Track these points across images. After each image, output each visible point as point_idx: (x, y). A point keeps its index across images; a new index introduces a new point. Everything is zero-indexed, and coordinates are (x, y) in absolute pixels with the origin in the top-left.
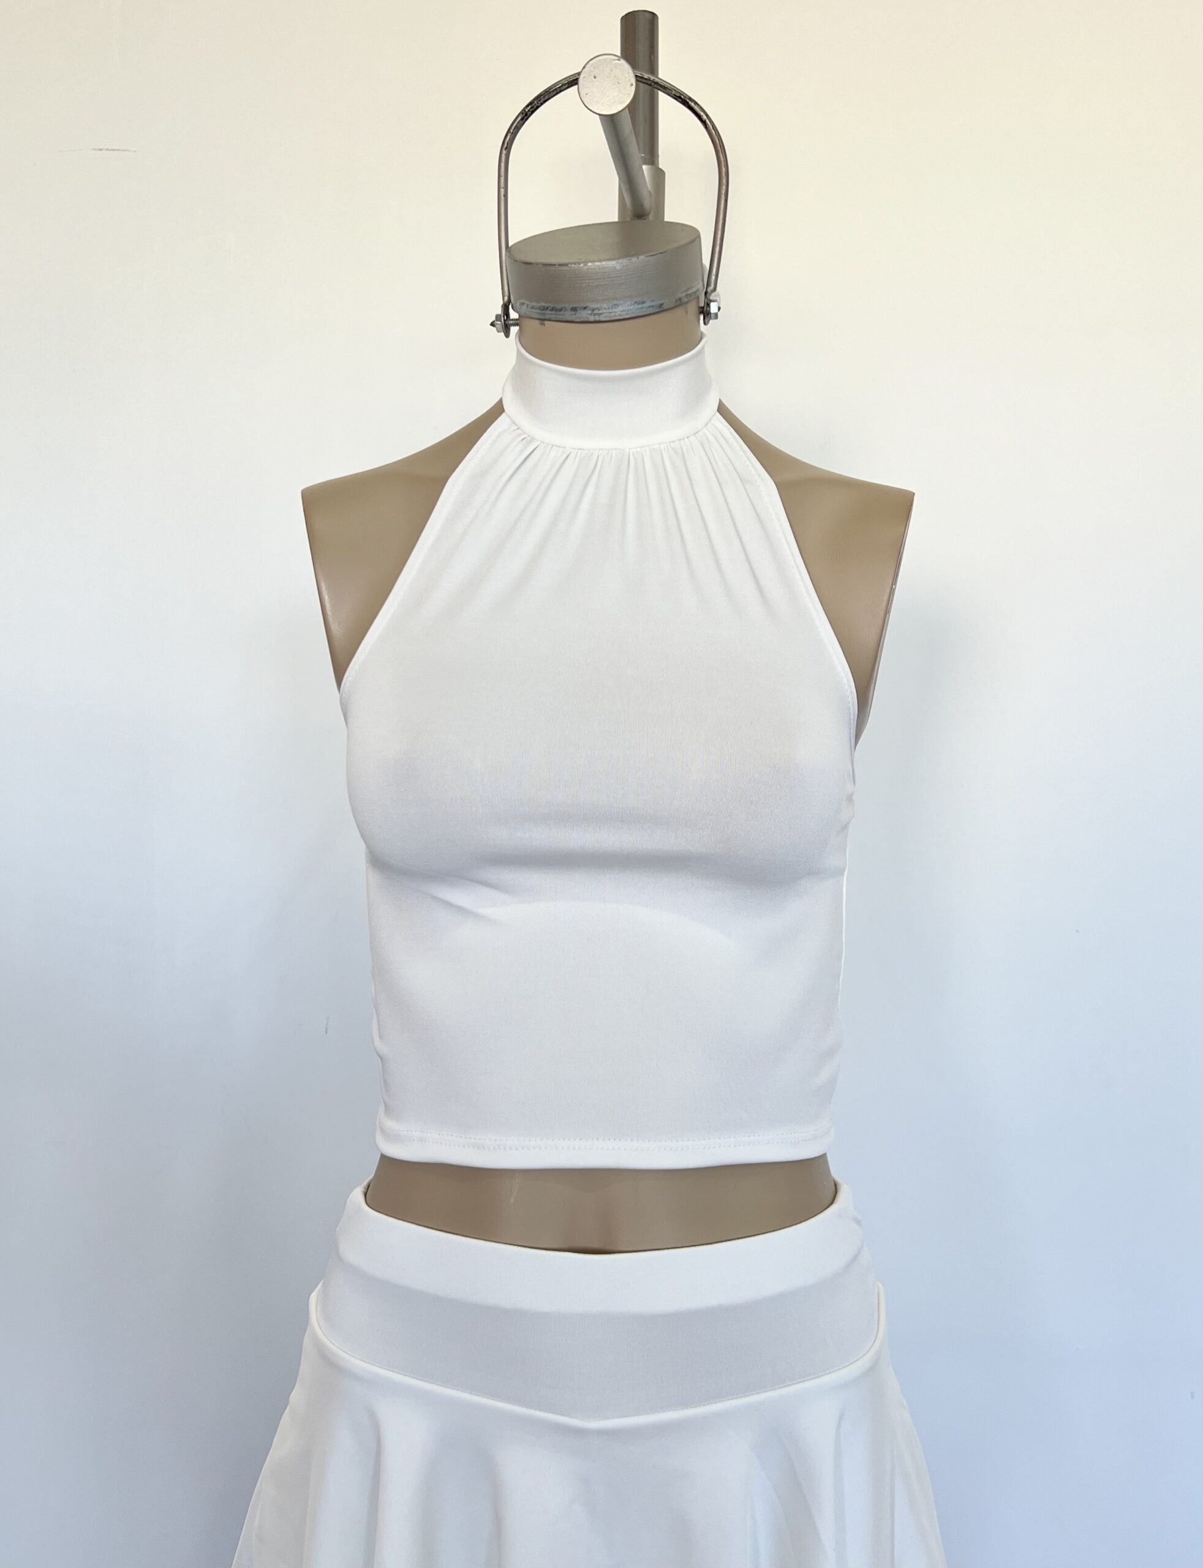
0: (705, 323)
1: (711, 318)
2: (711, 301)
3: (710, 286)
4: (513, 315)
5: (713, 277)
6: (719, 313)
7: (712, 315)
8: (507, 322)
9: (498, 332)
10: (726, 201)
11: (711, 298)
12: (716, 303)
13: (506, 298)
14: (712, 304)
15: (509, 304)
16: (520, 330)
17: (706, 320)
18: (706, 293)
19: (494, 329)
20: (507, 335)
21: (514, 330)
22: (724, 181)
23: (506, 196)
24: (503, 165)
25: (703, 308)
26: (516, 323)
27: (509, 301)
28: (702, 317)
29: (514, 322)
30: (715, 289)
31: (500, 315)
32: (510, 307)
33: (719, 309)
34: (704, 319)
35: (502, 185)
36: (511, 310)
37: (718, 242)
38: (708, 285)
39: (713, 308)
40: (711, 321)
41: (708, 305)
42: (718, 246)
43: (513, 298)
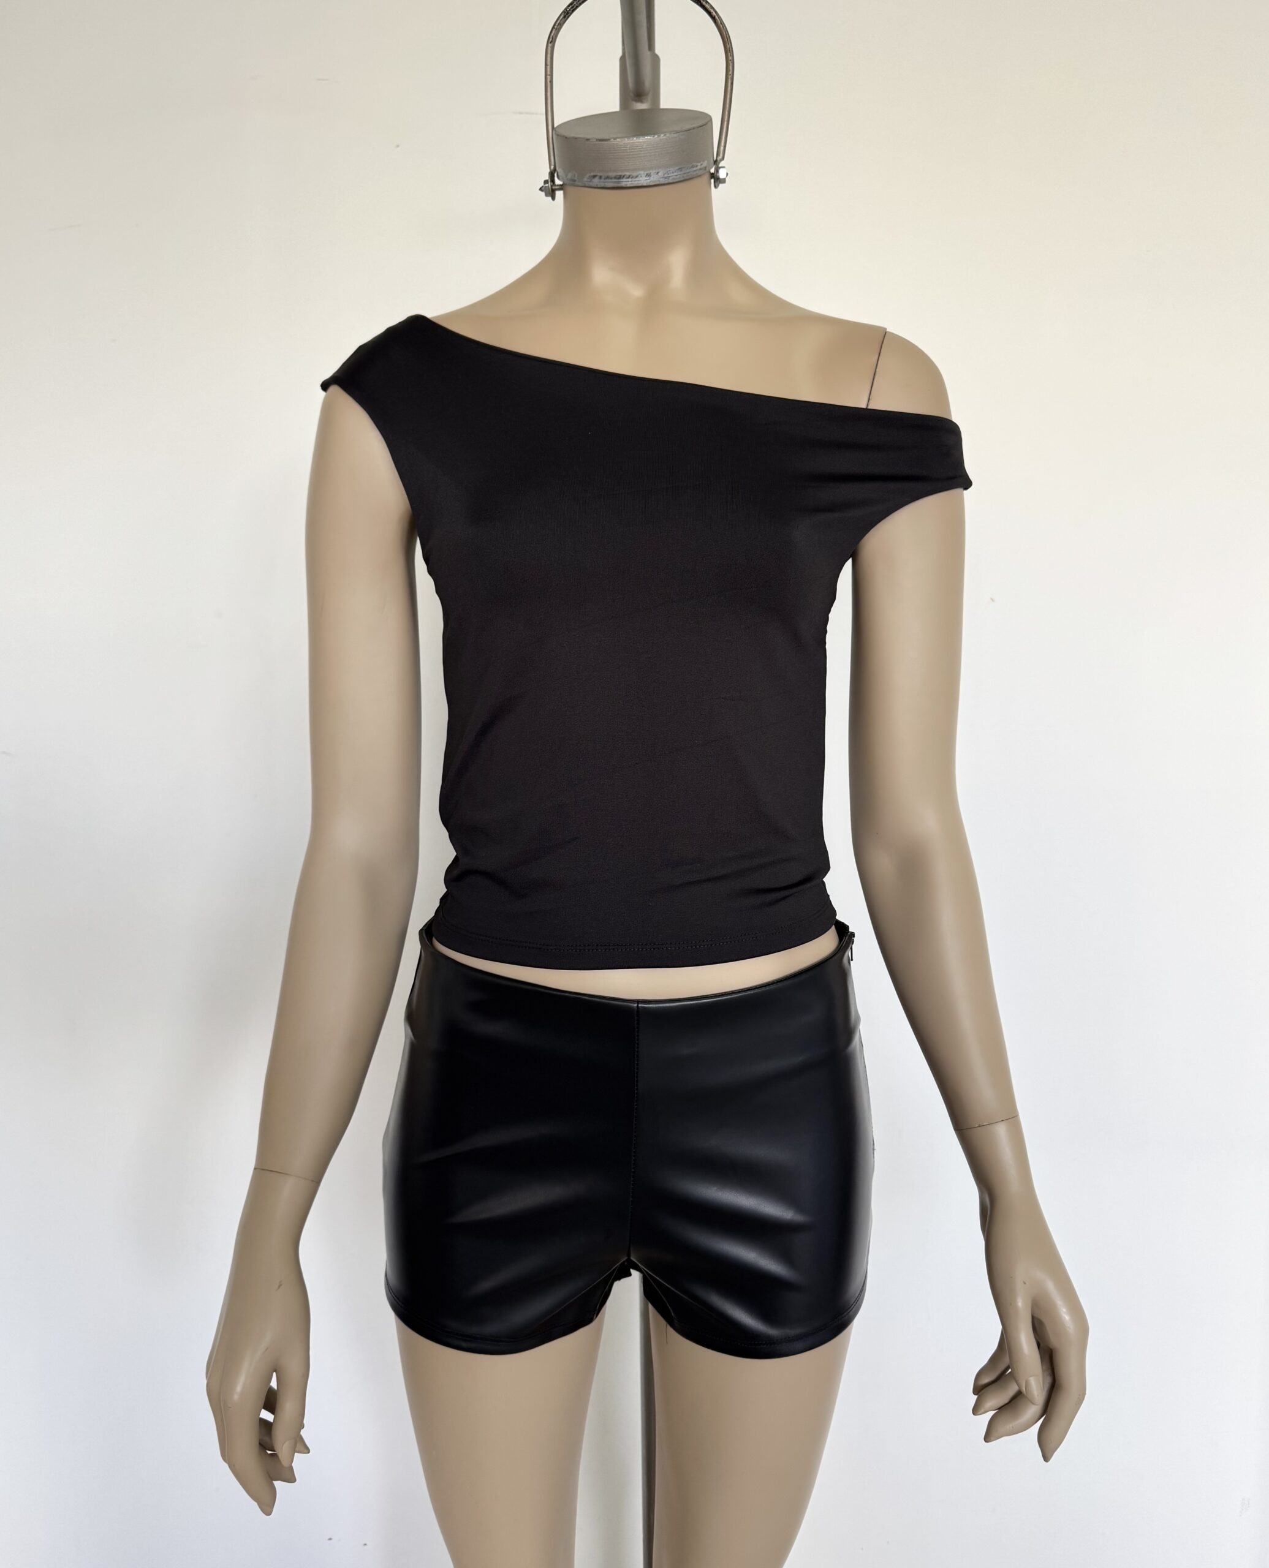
1: (719, 183)
2: (720, 168)
3: (720, 156)
6: (725, 178)
8: (554, 187)
10: (732, 84)
12: (723, 170)
13: (552, 167)
14: (720, 171)
15: (555, 173)
16: (564, 194)
17: (716, 184)
19: (543, 192)
20: (553, 198)
22: (731, 68)
23: (551, 82)
24: (549, 56)
27: (555, 170)
29: (559, 187)
30: (722, 159)
31: (547, 181)
32: (556, 175)
35: (549, 73)
37: (726, 119)
38: (718, 154)
39: (722, 174)
40: (721, 185)
41: (717, 172)
42: (725, 123)
43: (557, 169)
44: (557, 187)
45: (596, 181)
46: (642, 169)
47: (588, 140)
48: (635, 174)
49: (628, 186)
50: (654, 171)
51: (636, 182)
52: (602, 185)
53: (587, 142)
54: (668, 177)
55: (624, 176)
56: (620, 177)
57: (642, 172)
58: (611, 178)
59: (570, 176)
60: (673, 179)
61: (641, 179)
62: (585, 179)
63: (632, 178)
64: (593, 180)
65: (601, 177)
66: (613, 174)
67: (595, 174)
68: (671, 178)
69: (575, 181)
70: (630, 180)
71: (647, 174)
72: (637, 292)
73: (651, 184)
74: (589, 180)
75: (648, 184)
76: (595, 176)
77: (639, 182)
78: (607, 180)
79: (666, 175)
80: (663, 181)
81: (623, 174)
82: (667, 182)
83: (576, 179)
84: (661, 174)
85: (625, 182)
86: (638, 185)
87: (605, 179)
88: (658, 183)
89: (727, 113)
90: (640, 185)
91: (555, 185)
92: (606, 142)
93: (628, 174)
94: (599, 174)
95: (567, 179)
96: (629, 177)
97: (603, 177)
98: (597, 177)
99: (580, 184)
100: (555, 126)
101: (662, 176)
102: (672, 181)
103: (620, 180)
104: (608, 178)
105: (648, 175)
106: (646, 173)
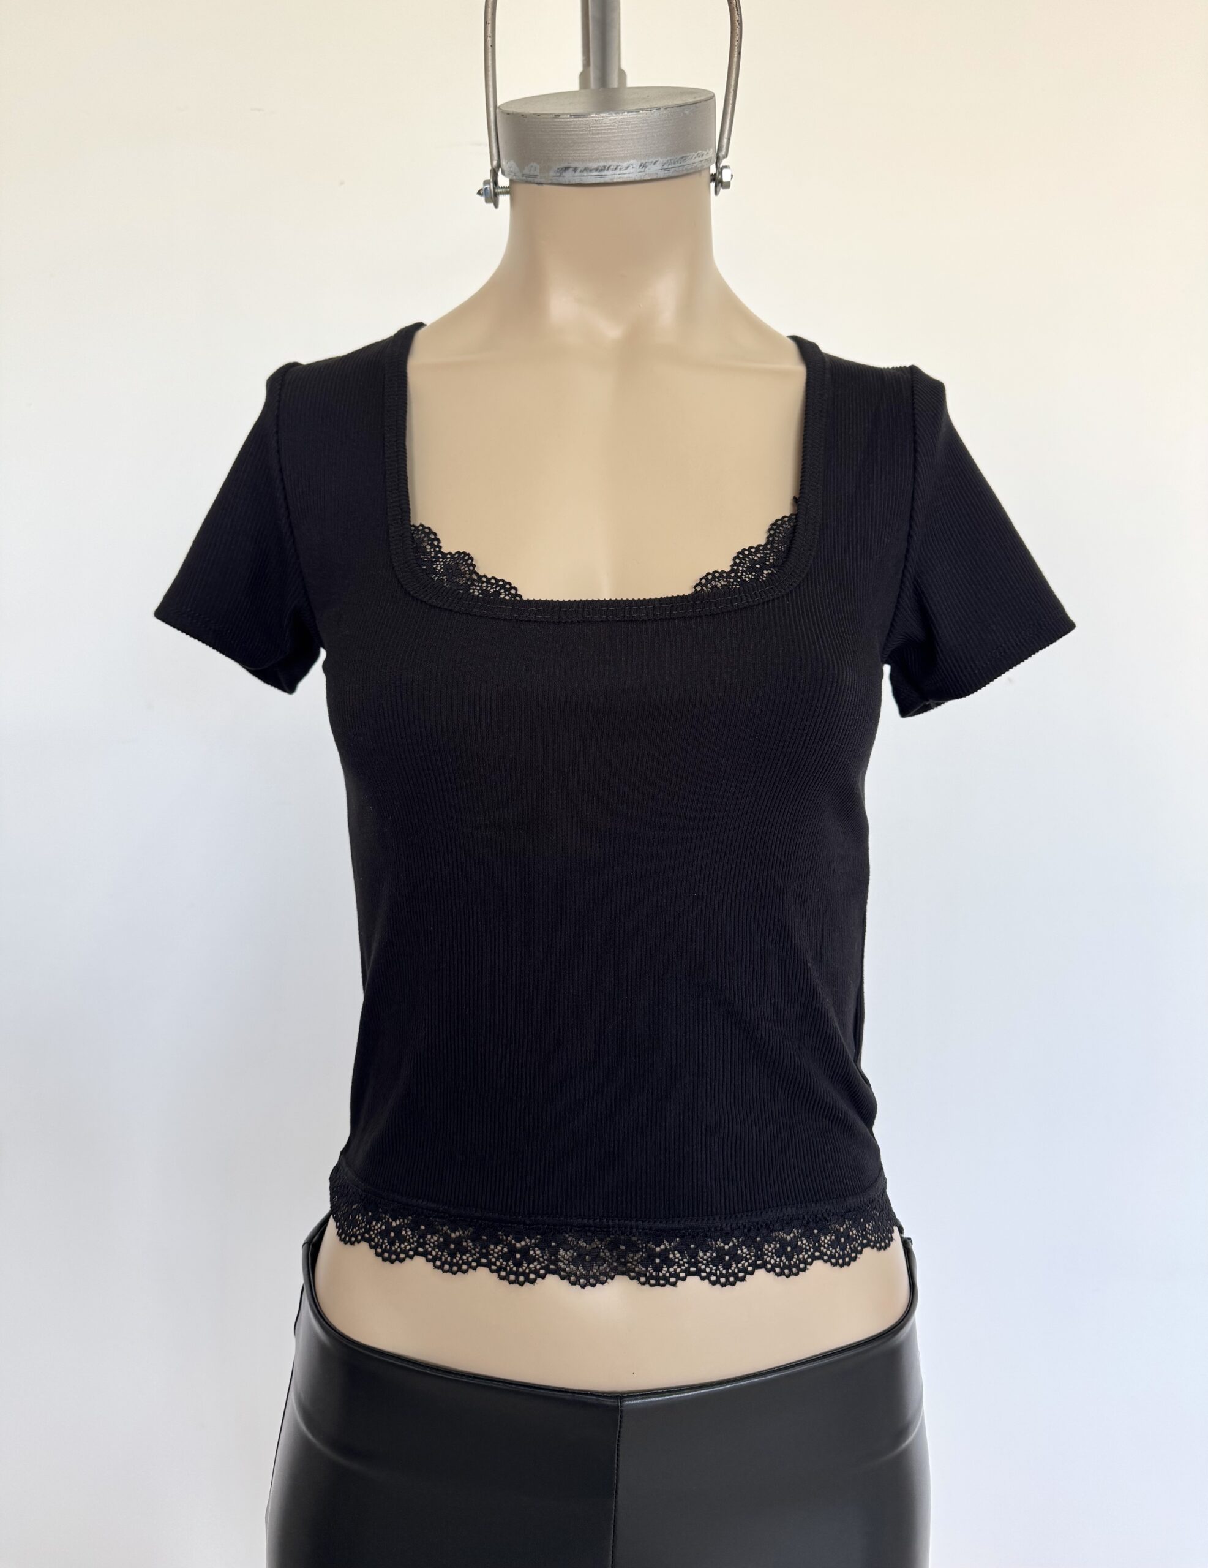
0: (716, 193)
1: (722, 188)
2: (722, 169)
3: (722, 150)
5: (725, 141)
6: (731, 182)
7: (724, 184)
8: (496, 191)
9: (487, 201)
10: (739, 53)
11: (722, 165)
12: (727, 170)
13: (495, 163)
14: (725, 171)
15: (498, 170)
16: (511, 200)
17: (717, 189)
18: (716, 158)
19: (483, 199)
20: (496, 206)
21: (504, 200)
22: (738, 31)
24: (490, 10)
25: (713, 176)
26: (507, 191)
27: (499, 165)
28: (713, 185)
29: (504, 190)
30: (726, 155)
31: (489, 180)
32: (500, 173)
33: (732, 176)
34: (716, 186)
36: (500, 176)
37: (731, 102)
38: (719, 149)
39: (726, 177)
40: (722, 191)
41: (721, 173)
42: (730, 106)
43: (503, 163)
44: (499, 191)
45: (569, 176)
46: (634, 158)
47: (557, 116)
48: (625, 164)
49: (615, 181)
50: (650, 160)
51: (626, 176)
52: (577, 180)
53: (556, 120)
54: (669, 169)
55: (609, 167)
56: (603, 169)
57: (632, 162)
58: (591, 171)
59: (526, 171)
60: (675, 171)
62: (552, 174)
63: (620, 169)
64: (564, 174)
65: (575, 169)
66: (594, 165)
67: (566, 165)
68: (673, 169)
69: (536, 176)
70: (618, 172)
71: (641, 164)
72: (612, 331)
73: (649, 178)
74: (558, 174)
75: (643, 178)
76: (567, 168)
77: (630, 175)
78: (585, 174)
79: (666, 167)
80: (661, 174)
81: (610, 163)
82: (666, 176)
83: (536, 173)
84: (658, 163)
85: (609, 176)
86: (629, 180)
87: (581, 171)
88: (655, 177)
90: (631, 179)
91: (499, 187)
92: (585, 119)
93: (615, 164)
94: (573, 165)
95: (523, 175)
96: (616, 169)
97: (579, 170)
98: (571, 169)
99: (543, 181)
100: (499, 104)
101: (660, 167)
102: (673, 175)
103: (603, 173)
104: (586, 169)
105: (643, 166)
106: (639, 163)
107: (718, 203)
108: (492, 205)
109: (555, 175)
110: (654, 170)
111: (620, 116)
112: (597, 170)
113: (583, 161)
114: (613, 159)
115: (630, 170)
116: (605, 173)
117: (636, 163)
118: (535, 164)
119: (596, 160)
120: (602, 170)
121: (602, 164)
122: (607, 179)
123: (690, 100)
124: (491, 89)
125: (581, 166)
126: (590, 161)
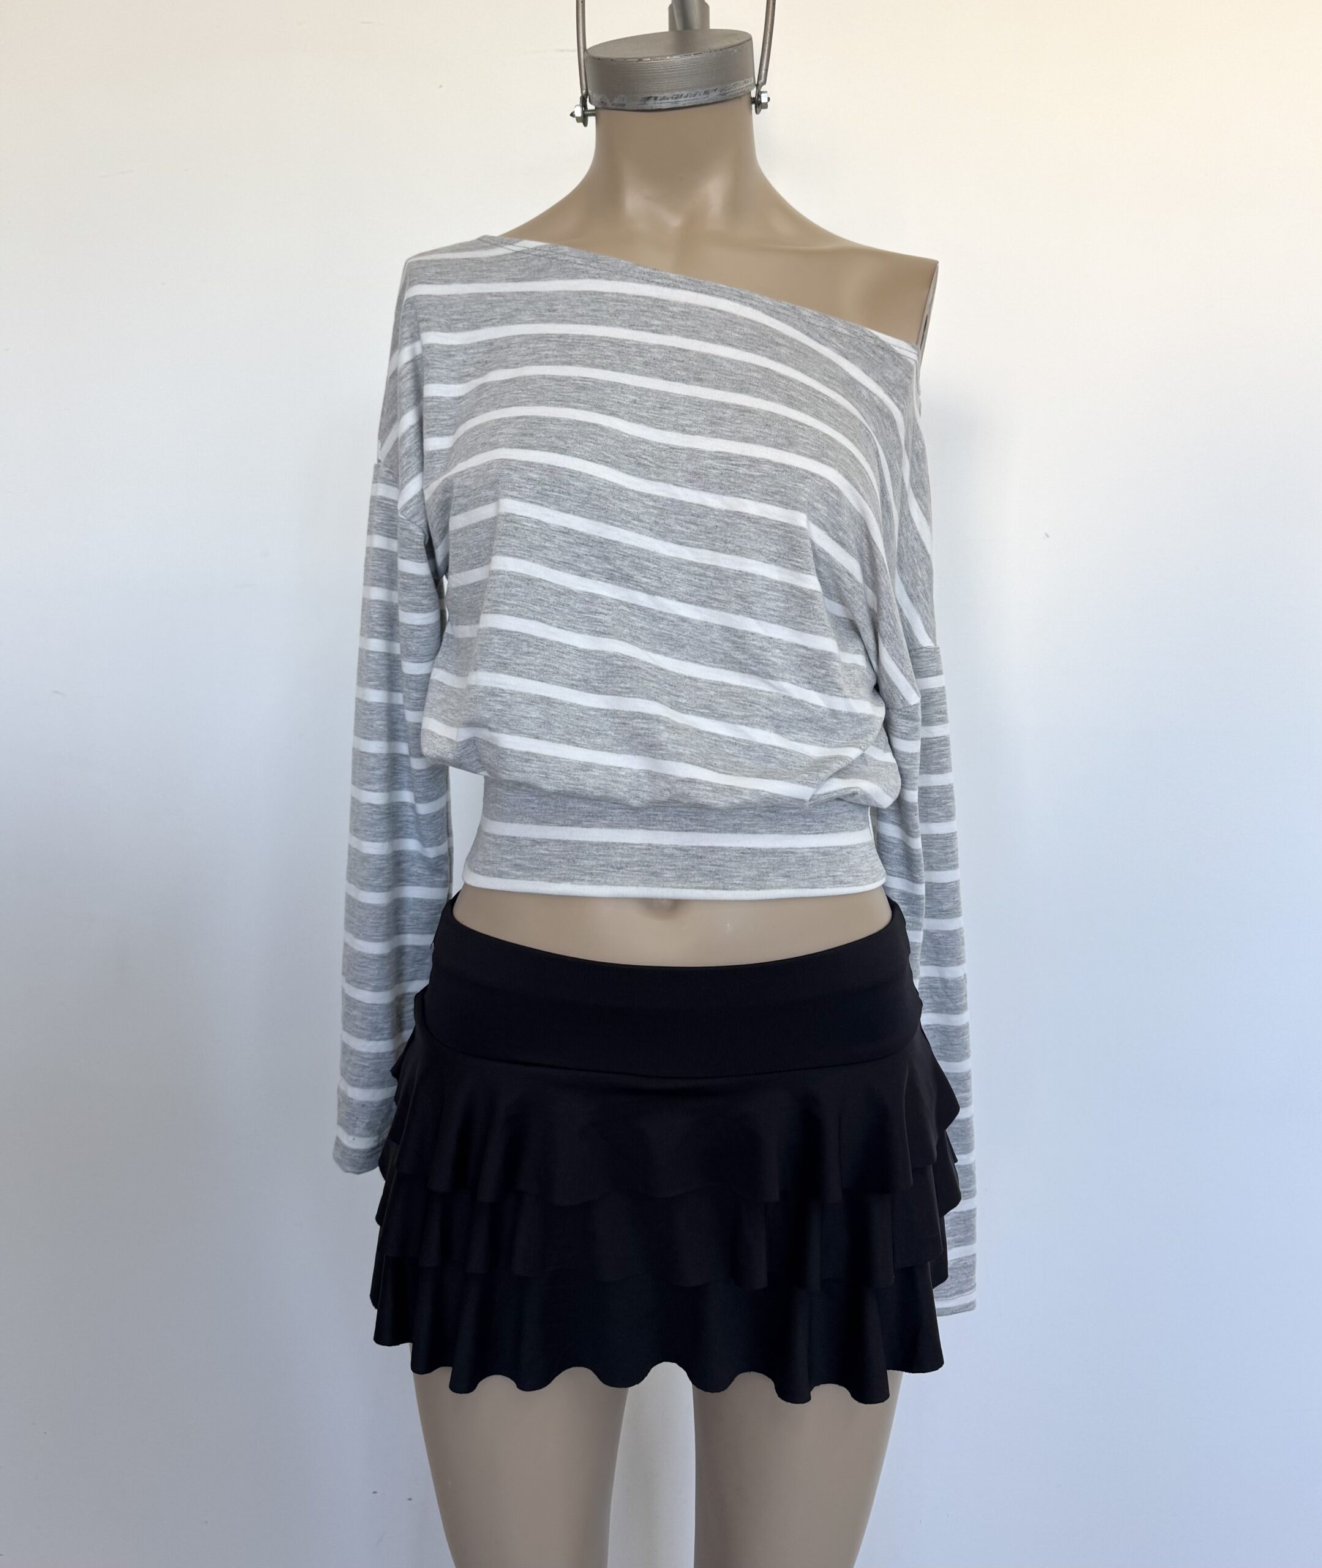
0: (757, 112)
1: (762, 108)
4: (590, 107)
5: (763, 72)
9: (578, 120)
11: (762, 90)
12: (766, 94)
13: (584, 91)
14: (762, 95)
16: (596, 119)
17: (758, 110)
18: (757, 85)
19: (575, 119)
20: (585, 124)
21: (592, 120)
25: (754, 99)
26: (593, 113)
28: (753, 106)
30: (765, 82)
32: (588, 99)
33: (769, 99)
34: (756, 107)
36: (588, 103)
39: (764, 99)
43: (590, 91)
47: (640, 60)
48: (693, 93)
52: (658, 106)
58: (668, 99)
61: (699, 97)
64: (647, 102)
65: (656, 98)
67: (649, 95)
70: (688, 98)
71: (705, 92)
72: (675, 222)
75: (707, 102)
76: (649, 98)
80: (719, 99)
84: (717, 93)
87: (661, 100)
88: (716, 100)
89: (768, 35)
90: (698, 103)
96: (687, 96)
100: (587, 48)
104: (664, 98)
107: (759, 121)
108: (582, 124)
109: (639, 103)
110: (714, 96)
111: (688, 58)
112: (672, 98)
113: (662, 92)
114: (684, 89)
115: (697, 96)
116: (680, 100)
117: (702, 91)
118: (622, 96)
119: (672, 91)
120: (676, 98)
121: (677, 93)
122: (680, 105)
123: (737, 42)
124: (581, 35)
125: (660, 96)
126: (667, 91)
